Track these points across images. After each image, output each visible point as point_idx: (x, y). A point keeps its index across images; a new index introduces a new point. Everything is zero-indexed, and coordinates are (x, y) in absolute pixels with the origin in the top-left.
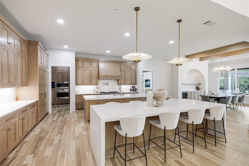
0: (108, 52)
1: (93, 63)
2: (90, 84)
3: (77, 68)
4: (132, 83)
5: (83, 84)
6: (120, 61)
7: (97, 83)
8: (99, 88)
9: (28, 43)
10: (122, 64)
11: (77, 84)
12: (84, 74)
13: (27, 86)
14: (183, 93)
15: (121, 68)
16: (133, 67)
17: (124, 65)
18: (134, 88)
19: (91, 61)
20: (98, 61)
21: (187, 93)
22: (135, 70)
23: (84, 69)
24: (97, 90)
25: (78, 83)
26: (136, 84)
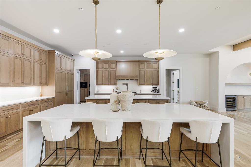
0: (122, 52)
1: (111, 64)
2: (108, 85)
3: (98, 70)
4: (154, 83)
5: (102, 84)
6: (139, 60)
7: (115, 83)
8: (118, 88)
9: (48, 52)
10: (142, 63)
11: (97, 84)
12: (103, 75)
13: (48, 86)
14: (227, 97)
15: (141, 67)
16: (155, 66)
17: (144, 64)
18: (155, 89)
19: (109, 62)
20: (116, 62)
21: (235, 97)
22: (157, 69)
23: (103, 71)
24: (116, 90)
25: (99, 83)
26: (158, 84)
